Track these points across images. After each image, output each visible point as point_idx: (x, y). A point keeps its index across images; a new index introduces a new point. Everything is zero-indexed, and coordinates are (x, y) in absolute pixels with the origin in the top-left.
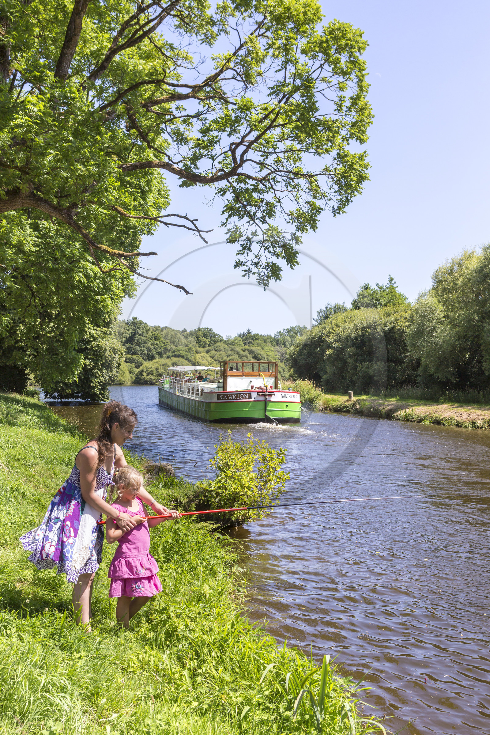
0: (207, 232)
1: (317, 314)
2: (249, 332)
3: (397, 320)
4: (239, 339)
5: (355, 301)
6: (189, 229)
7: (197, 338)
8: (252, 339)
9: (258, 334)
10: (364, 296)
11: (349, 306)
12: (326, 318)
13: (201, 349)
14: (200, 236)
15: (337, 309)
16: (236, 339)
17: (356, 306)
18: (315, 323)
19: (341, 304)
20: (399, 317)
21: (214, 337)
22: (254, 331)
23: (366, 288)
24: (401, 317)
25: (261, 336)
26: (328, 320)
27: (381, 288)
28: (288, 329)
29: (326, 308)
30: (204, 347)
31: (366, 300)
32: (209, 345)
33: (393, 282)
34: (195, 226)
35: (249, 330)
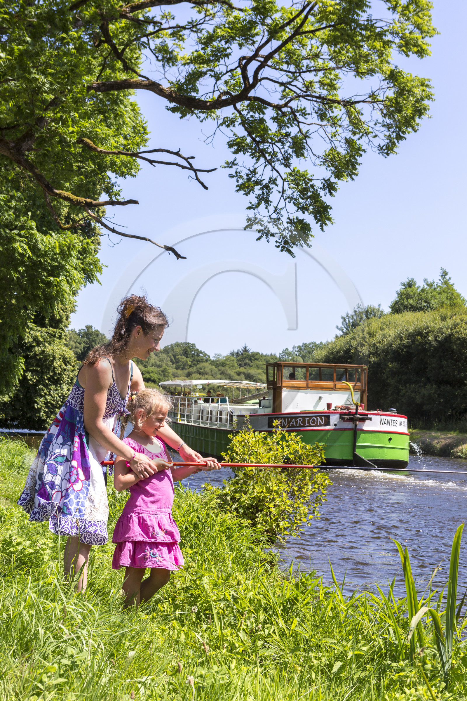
0: (208, 171)
1: (342, 320)
2: (245, 350)
3: (456, 325)
4: (232, 358)
5: (396, 303)
6: (183, 167)
7: (175, 356)
8: (250, 360)
9: (257, 354)
10: (408, 297)
11: (387, 310)
12: (354, 325)
13: (179, 372)
14: (197, 179)
15: (369, 313)
16: (227, 358)
17: (397, 308)
18: (340, 333)
19: (377, 307)
20: (459, 321)
21: (198, 355)
22: (252, 349)
23: (410, 285)
24: (462, 320)
25: (262, 355)
26: (358, 328)
27: (430, 285)
28: (299, 347)
29: (355, 311)
30: (183, 369)
31: (411, 301)
32: (190, 366)
33: (447, 277)
34: (190, 164)
35: (245, 348)
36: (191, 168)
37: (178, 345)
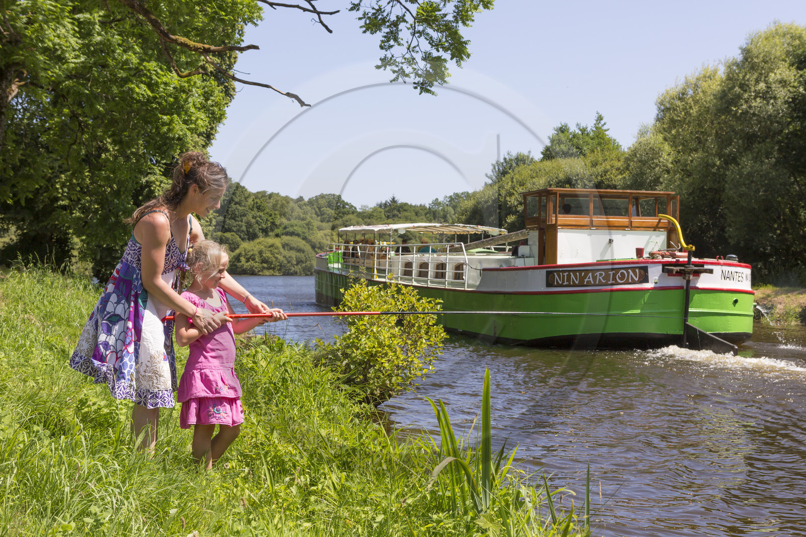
0: (331, 13)
1: (492, 167)
2: (394, 200)
3: (606, 172)
4: (380, 210)
5: (547, 149)
6: (305, 10)
7: (319, 208)
8: (399, 211)
9: (406, 204)
10: (560, 142)
11: (537, 156)
12: (504, 173)
13: (324, 224)
14: (321, 22)
15: (520, 160)
16: (375, 210)
17: (548, 154)
18: (490, 181)
19: (526, 153)
20: (608, 167)
21: (344, 207)
22: (401, 200)
23: (563, 130)
24: (612, 167)
25: (411, 206)
26: (507, 176)
27: (583, 131)
28: (451, 197)
29: (505, 159)
30: (328, 221)
31: (563, 147)
32: (336, 219)
33: (602, 122)
34: (313, 6)
35: (394, 199)
36: (315, 11)
37: (322, 196)
